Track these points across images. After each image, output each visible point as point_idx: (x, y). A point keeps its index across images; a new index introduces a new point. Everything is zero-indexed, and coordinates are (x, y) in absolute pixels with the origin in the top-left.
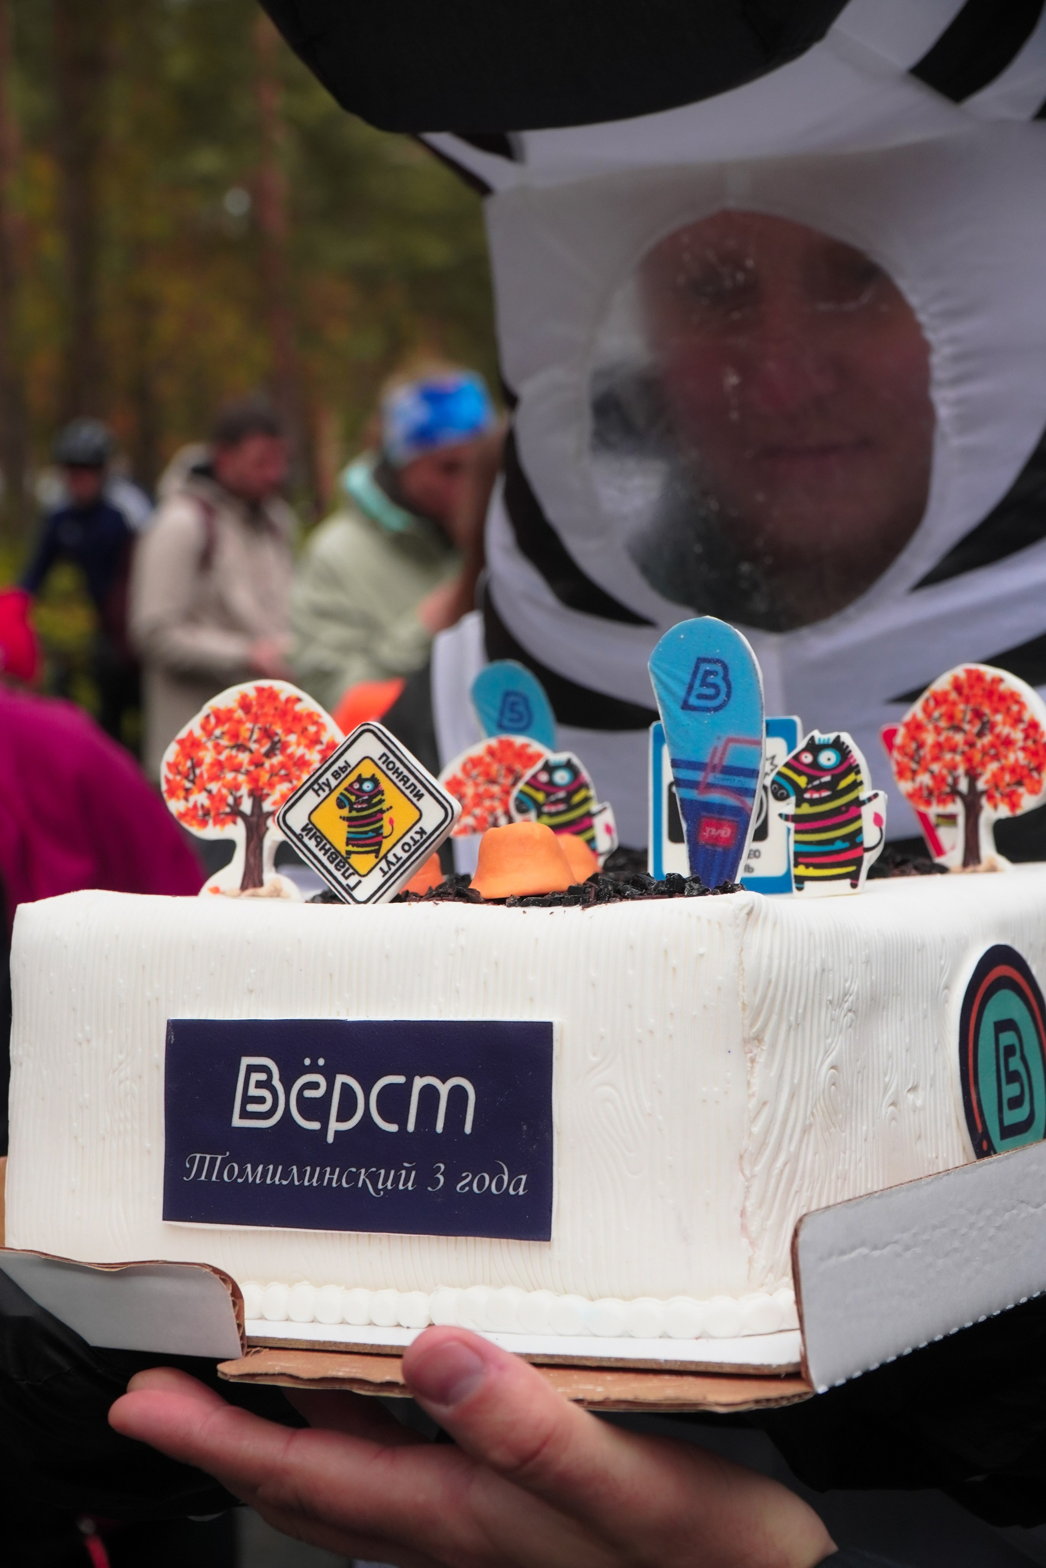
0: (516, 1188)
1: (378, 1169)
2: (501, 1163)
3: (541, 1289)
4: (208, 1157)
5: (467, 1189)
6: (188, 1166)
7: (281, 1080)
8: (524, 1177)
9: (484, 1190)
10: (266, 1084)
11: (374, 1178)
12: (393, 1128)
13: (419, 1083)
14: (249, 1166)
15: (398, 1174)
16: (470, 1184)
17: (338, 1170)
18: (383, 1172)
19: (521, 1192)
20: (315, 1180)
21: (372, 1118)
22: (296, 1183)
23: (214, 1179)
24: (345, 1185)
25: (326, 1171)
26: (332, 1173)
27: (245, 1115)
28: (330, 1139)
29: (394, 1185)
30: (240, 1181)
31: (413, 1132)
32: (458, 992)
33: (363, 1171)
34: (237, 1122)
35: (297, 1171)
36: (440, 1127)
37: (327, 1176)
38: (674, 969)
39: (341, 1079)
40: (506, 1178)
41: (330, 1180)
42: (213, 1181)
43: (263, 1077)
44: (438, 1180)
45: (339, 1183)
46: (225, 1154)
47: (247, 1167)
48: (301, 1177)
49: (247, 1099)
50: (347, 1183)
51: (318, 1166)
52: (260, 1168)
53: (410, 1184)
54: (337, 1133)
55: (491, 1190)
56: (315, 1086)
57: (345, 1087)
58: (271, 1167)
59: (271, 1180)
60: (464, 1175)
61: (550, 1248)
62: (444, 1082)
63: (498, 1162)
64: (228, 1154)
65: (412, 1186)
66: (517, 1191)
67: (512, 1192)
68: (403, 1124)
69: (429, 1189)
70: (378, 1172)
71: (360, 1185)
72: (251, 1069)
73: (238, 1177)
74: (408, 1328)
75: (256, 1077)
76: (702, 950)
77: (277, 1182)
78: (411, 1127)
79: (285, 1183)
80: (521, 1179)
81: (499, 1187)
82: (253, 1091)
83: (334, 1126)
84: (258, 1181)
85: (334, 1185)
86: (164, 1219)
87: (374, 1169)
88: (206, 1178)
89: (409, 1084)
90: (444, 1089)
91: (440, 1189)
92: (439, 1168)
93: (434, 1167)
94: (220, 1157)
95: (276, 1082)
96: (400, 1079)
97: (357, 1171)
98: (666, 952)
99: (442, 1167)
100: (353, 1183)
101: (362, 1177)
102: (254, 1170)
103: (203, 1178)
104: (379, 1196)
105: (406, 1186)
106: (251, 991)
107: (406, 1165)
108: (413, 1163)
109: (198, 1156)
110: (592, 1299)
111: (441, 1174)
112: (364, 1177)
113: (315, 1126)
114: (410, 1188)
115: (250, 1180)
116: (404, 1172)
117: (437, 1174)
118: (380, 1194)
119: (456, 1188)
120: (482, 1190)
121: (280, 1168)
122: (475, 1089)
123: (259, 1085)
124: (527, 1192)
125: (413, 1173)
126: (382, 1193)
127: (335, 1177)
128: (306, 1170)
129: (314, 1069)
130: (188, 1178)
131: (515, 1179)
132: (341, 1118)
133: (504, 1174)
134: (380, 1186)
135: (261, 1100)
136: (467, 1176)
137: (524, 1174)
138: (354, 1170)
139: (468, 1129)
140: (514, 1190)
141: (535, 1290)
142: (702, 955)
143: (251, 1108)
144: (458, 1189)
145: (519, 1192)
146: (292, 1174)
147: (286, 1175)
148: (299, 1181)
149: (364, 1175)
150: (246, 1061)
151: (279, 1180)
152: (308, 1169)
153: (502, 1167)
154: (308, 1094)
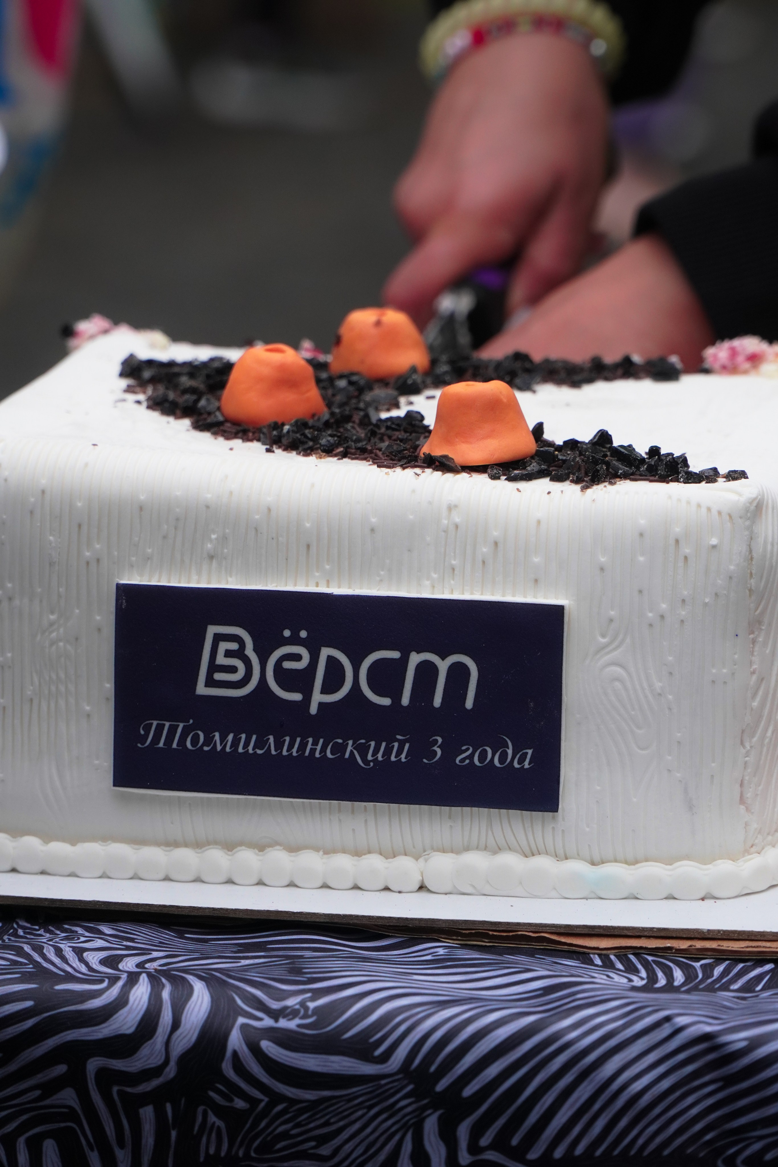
0: (521, 761)
1: (367, 742)
2: (504, 737)
3: (540, 854)
4: (167, 724)
5: (467, 761)
6: (142, 732)
7: (255, 650)
8: (530, 752)
9: (486, 763)
10: (240, 654)
11: (363, 750)
12: (386, 702)
13: (415, 659)
14: (217, 736)
15: (390, 746)
16: (471, 757)
17: (321, 741)
18: (373, 744)
19: (526, 765)
20: (294, 750)
21: (361, 691)
22: (273, 752)
23: (175, 746)
24: (329, 755)
25: (308, 741)
26: (315, 743)
27: (210, 682)
28: (313, 709)
29: (386, 757)
30: (206, 748)
31: (408, 706)
32: (453, 569)
33: (350, 742)
34: (201, 689)
35: (274, 741)
36: (437, 701)
37: (309, 746)
38: (686, 558)
39: (326, 652)
40: (510, 752)
41: (313, 751)
42: (174, 749)
43: (234, 646)
44: (435, 753)
45: (323, 754)
46: (189, 722)
47: (214, 736)
48: (279, 745)
49: (214, 667)
50: (332, 754)
51: (299, 736)
52: (231, 737)
53: (403, 756)
54: (321, 705)
55: (494, 763)
56: (297, 657)
57: (331, 661)
58: (243, 736)
59: (244, 748)
60: (464, 748)
61: (554, 818)
62: (443, 659)
63: (502, 736)
64: (191, 721)
65: (406, 758)
66: (523, 764)
67: (516, 765)
68: (396, 696)
69: (425, 761)
70: (368, 744)
71: (347, 755)
72: (218, 638)
73: (203, 745)
74: (400, 892)
75: (224, 646)
76: (714, 541)
77: (251, 751)
78: (405, 700)
79: (259, 752)
80: (527, 753)
81: (501, 761)
82: (221, 660)
83: (318, 697)
84: (228, 749)
85: (317, 755)
86: (114, 785)
87: (363, 741)
88: (164, 744)
89: (404, 661)
90: (443, 666)
91: (437, 761)
92: (437, 741)
93: (431, 740)
94: (181, 725)
95: (249, 651)
96: (395, 655)
97: (344, 742)
98: (677, 541)
99: (440, 740)
100: (339, 754)
101: (349, 748)
102: (223, 739)
103: (161, 745)
104: (368, 767)
105: (399, 757)
106: (211, 557)
107: (399, 737)
108: (408, 735)
109: (155, 723)
110: (593, 864)
111: (438, 747)
112: (352, 748)
113: (297, 697)
114: (403, 760)
115: (219, 748)
116: (396, 744)
117: (434, 746)
118: (369, 765)
119: (455, 760)
120: (484, 763)
121: (254, 737)
122: (477, 666)
123: (228, 654)
124: (533, 766)
125: (407, 746)
126: (372, 764)
127: (319, 748)
128: (285, 740)
129: (294, 640)
130: (143, 744)
131: (521, 753)
132: (325, 690)
133: (508, 748)
134: (370, 757)
135: (233, 669)
136: (468, 749)
137: (530, 749)
138: (340, 741)
139: (469, 704)
140: (519, 763)
141: (533, 855)
142: (714, 547)
143: (219, 676)
144: (457, 761)
145: (524, 765)
146: (268, 744)
147: (261, 743)
148: (276, 751)
149: (352, 746)
150: (212, 630)
151: (253, 749)
152: (287, 739)
153: (506, 741)
154: (288, 665)
